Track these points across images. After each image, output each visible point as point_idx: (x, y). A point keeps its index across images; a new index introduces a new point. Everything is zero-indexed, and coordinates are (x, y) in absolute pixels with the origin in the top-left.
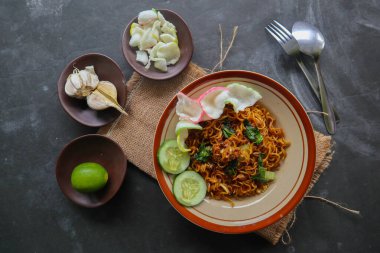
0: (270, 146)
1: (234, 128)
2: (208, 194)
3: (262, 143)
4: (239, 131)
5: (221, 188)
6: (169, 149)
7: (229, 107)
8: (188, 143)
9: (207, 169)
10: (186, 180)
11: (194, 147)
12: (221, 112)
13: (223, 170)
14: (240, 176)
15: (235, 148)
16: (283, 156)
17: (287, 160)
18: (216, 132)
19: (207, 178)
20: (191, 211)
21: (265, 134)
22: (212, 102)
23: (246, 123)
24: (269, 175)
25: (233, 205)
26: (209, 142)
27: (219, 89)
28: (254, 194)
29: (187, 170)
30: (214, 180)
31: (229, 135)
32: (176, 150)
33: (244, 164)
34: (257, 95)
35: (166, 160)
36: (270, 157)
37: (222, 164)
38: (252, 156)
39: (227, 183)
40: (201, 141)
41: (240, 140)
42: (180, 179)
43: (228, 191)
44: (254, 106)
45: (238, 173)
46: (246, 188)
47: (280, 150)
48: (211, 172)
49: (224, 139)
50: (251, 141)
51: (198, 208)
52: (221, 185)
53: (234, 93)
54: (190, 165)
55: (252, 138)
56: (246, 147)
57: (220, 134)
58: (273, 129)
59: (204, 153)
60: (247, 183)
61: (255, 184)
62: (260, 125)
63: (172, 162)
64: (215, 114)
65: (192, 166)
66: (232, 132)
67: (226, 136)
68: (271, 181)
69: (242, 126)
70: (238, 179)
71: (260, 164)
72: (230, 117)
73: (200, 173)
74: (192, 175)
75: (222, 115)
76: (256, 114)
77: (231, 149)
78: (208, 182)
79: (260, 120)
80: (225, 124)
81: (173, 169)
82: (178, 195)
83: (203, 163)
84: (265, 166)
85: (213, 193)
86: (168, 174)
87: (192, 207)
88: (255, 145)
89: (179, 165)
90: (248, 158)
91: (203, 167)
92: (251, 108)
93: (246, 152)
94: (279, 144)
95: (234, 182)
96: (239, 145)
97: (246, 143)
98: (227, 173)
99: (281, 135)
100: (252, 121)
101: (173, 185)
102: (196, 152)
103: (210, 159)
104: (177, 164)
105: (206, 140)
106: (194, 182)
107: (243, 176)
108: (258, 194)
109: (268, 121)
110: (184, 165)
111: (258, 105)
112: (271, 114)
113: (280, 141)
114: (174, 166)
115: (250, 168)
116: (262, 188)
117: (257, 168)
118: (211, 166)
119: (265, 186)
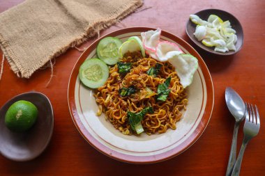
2: (95, 91)
3: (161, 104)
6: (114, 43)
10: (99, 68)
11: (125, 59)
15: (144, 83)
16: (162, 130)
18: (145, 65)
23: (168, 82)
31: (150, 74)
35: (105, 45)
39: (113, 98)
43: (106, 101)
45: (126, 100)
47: (164, 123)
48: (115, 82)
49: (145, 72)
52: (109, 95)
54: (112, 66)
55: (160, 91)
56: (149, 91)
57: (146, 68)
66: (153, 75)
69: (163, 80)
70: (121, 102)
73: (110, 74)
74: (106, 71)
78: (106, 84)
80: (156, 67)
81: (101, 53)
83: (118, 71)
85: (99, 94)
86: (96, 53)
89: (106, 57)
90: (142, 97)
91: (115, 74)
94: (169, 120)
104: (107, 55)
106: (101, 74)
107: (126, 104)
108: (118, 129)
113: (172, 120)
114: (104, 53)
115: (135, 106)
116: (125, 131)
117: (139, 111)
118: (119, 79)
119: (128, 131)
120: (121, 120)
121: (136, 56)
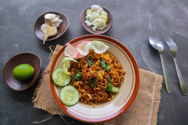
0: (114, 72)
1: (95, 62)
2: (80, 100)
3: (110, 71)
4: (97, 63)
5: (87, 96)
6: (59, 72)
7: (92, 52)
8: (70, 70)
9: (79, 84)
10: (68, 91)
11: (73, 72)
13: (89, 85)
14: (98, 88)
15: (95, 71)
16: (122, 79)
17: (124, 81)
18: (85, 64)
19: (80, 89)
21: (111, 66)
22: (83, 49)
23: (101, 59)
24: (115, 89)
25: (94, 108)
26: (81, 70)
27: (86, 42)
29: (68, 85)
30: (83, 91)
31: (92, 65)
32: (63, 73)
33: (100, 81)
35: (56, 78)
36: (115, 79)
37: (88, 81)
38: (104, 77)
39: (91, 93)
40: (76, 69)
41: (98, 68)
42: (64, 90)
45: (97, 87)
46: (101, 96)
47: (120, 75)
48: (82, 86)
49: (89, 67)
50: (104, 69)
53: (96, 46)
54: (70, 83)
55: (104, 67)
56: (101, 72)
57: (87, 65)
58: (116, 64)
59: (78, 75)
60: (102, 93)
61: (107, 93)
62: (108, 61)
64: (85, 54)
67: (90, 65)
68: (115, 94)
69: (99, 61)
70: (97, 90)
72: (92, 56)
73: (75, 86)
74: (71, 88)
75: (88, 55)
76: (107, 56)
77: (92, 72)
78: (80, 92)
80: (90, 60)
81: (60, 83)
82: (63, 98)
83: (77, 81)
84: (112, 83)
85: (83, 100)
86: (58, 86)
87: (69, 106)
88: (106, 71)
89: (64, 82)
90: (102, 77)
91: (77, 83)
92: (104, 54)
93: (101, 74)
94: (120, 72)
95: (94, 92)
96: (97, 70)
97: (101, 70)
99: (121, 68)
100: (104, 60)
101: (60, 93)
103: (81, 79)
104: (63, 81)
105: (79, 69)
106: (72, 92)
107: (99, 88)
108: (109, 101)
109: (113, 61)
110: (67, 82)
111: (108, 53)
112: (115, 58)
113: (120, 70)
114: (61, 81)
115: (103, 84)
116: (111, 98)
117: (108, 84)
118: (82, 83)
119: (113, 96)
120: (105, 96)
121: (75, 66)
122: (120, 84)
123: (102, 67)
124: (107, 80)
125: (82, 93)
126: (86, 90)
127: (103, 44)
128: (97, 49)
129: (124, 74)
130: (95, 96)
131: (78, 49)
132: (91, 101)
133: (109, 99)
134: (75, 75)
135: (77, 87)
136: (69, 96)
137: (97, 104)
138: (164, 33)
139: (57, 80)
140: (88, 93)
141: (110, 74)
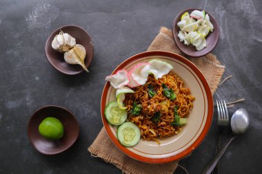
0: (181, 101)
1: (156, 90)
2: (142, 137)
3: (176, 99)
4: (160, 92)
5: (150, 132)
6: (112, 108)
7: (151, 76)
8: (125, 103)
9: (140, 120)
10: (126, 129)
11: (129, 106)
12: (146, 80)
13: (151, 120)
14: (163, 123)
15: (158, 104)
16: (191, 107)
17: (194, 109)
18: (143, 94)
19: (140, 126)
20: (131, 150)
21: (177, 92)
22: (139, 73)
23: (164, 86)
24: (182, 121)
25: (159, 144)
26: (139, 101)
27: (143, 64)
28: (173, 135)
29: (126, 121)
30: (145, 127)
31: (153, 95)
32: (117, 108)
33: (165, 114)
34: (170, 67)
35: (111, 116)
36: (182, 109)
37: (149, 116)
38: (169, 108)
39: (154, 129)
40: (133, 101)
41: (161, 98)
42: (121, 128)
43: (155, 134)
44: (169, 74)
45: (161, 121)
46: (167, 131)
47: (188, 103)
48: (143, 122)
50: (168, 98)
51: (135, 148)
52: (150, 130)
53: (154, 66)
54: (128, 118)
55: (169, 96)
56: (165, 103)
57: (147, 95)
58: (182, 89)
59: (137, 109)
60: (167, 128)
61: (174, 127)
62: (173, 87)
63: (115, 117)
64: (142, 81)
65: (129, 118)
66: (154, 93)
67: (151, 96)
68: (184, 125)
69: (161, 88)
70: (161, 125)
71: (175, 113)
72: (152, 83)
73: (134, 123)
74: (130, 125)
75: (147, 82)
76: (170, 80)
77: (155, 105)
78: (141, 129)
79: (173, 83)
80: (149, 88)
81: (116, 122)
82: (121, 139)
83: (136, 116)
84: (179, 114)
85: (145, 136)
86: (113, 126)
88: (171, 100)
90: (167, 110)
91: (137, 119)
92: (166, 76)
93: (165, 106)
94: (188, 99)
95: (158, 128)
96: (160, 101)
97: (165, 100)
98: (154, 122)
99: (188, 93)
100: (168, 85)
101: (117, 133)
102: (131, 109)
103: (141, 113)
104: (119, 118)
105: (137, 100)
106: (132, 129)
107: (165, 123)
108: (176, 134)
109: (179, 84)
110: (124, 118)
111: (171, 73)
112: (181, 79)
113: (188, 97)
114: (117, 119)
115: (169, 117)
116: (179, 131)
117: (174, 116)
118: (142, 118)
119: (180, 129)
120: (172, 130)
122: (188, 113)
123: (165, 96)
124: (173, 111)
125: (144, 130)
126: (148, 125)
127: (165, 63)
128: (157, 69)
129: (193, 100)
130: (159, 131)
131: (133, 75)
132: (155, 137)
133: (176, 133)
134: (133, 109)
135: (137, 124)
136: (129, 135)
137: (161, 139)
138: (241, 41)
139: (112, 119)
140: (150, 128)
141: (177, 103)
